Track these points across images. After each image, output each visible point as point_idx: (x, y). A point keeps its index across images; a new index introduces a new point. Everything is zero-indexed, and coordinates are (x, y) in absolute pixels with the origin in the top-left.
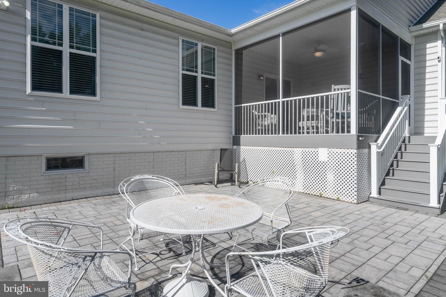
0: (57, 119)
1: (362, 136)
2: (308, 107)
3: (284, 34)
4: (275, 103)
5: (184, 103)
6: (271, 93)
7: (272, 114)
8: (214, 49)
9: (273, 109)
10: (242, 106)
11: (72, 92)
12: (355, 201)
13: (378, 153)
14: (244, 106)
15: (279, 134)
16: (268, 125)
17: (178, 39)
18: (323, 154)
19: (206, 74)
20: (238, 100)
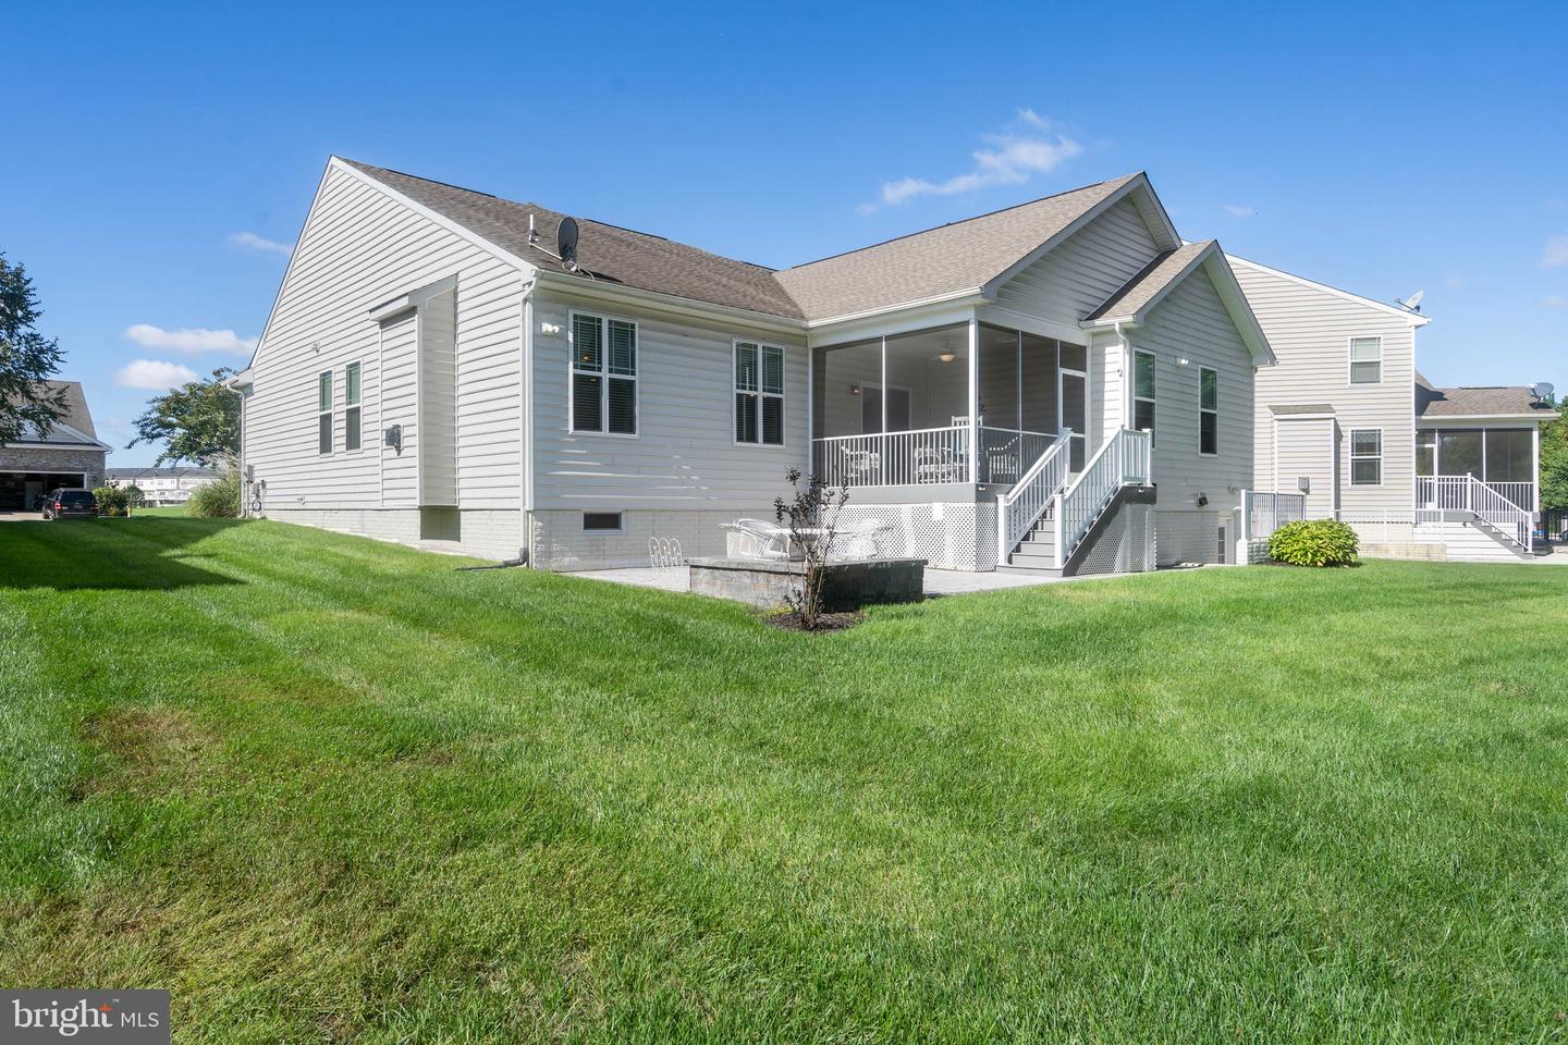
0: (597, 464)
1: (982, 486)
2: (920, 446)
3: (888, 338)
4: (876, 438)
5: (740, 439)
6: (871, 424)
7: (871, 452)
8: (781, 351)
9: (871, 446)
10: (824, 442)
11: (611, 430)
12: (974, 568)
13: (1006, 507)
14: (828, 442)
15: (881, 484)
16: (866, 471)
17: (730, 342)
18: (938, 510)
19: (770, 391)
20: (819, 431)
